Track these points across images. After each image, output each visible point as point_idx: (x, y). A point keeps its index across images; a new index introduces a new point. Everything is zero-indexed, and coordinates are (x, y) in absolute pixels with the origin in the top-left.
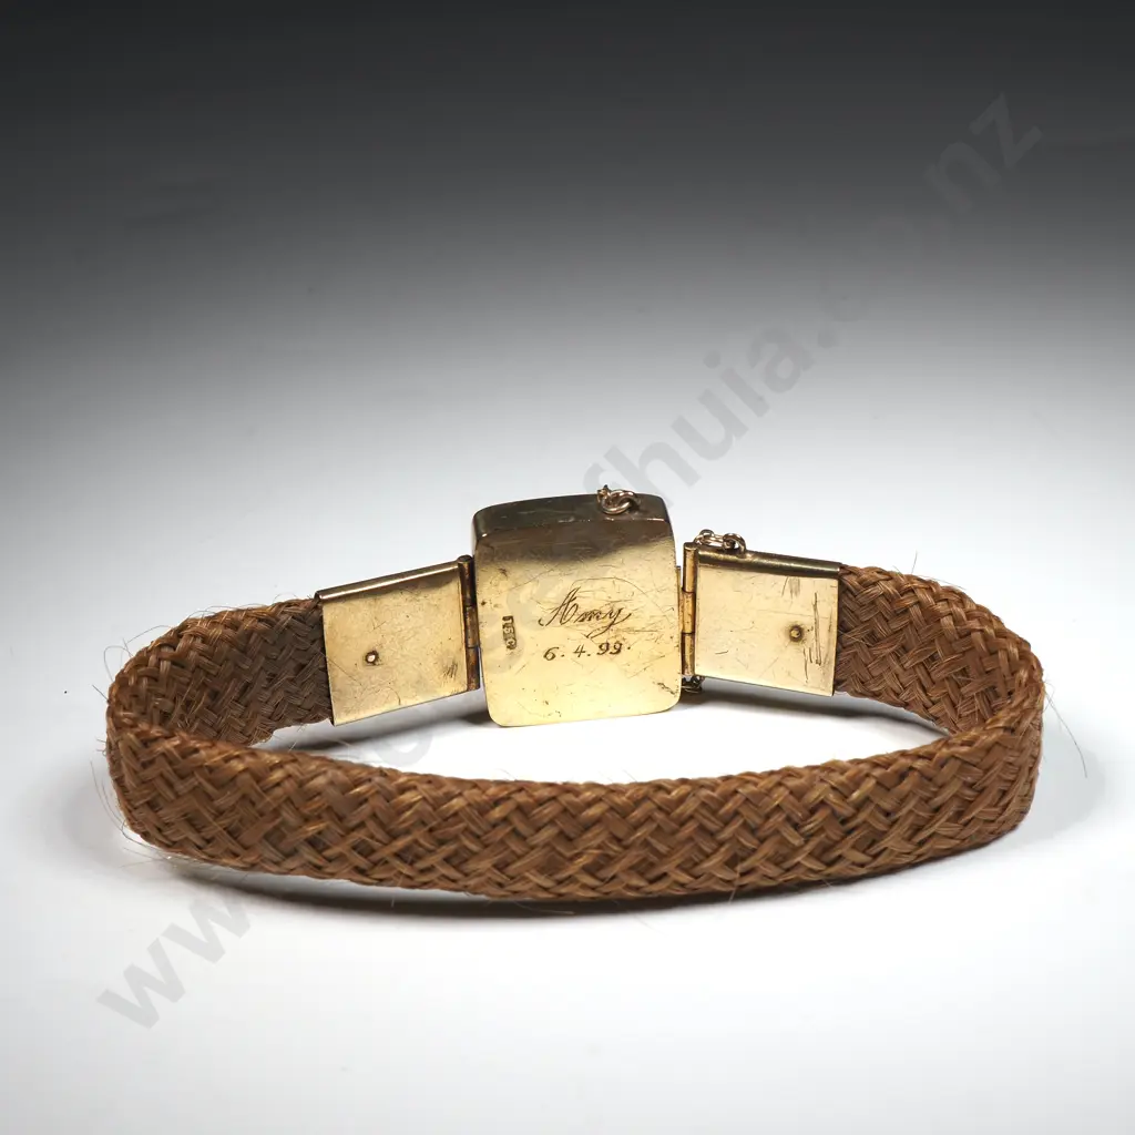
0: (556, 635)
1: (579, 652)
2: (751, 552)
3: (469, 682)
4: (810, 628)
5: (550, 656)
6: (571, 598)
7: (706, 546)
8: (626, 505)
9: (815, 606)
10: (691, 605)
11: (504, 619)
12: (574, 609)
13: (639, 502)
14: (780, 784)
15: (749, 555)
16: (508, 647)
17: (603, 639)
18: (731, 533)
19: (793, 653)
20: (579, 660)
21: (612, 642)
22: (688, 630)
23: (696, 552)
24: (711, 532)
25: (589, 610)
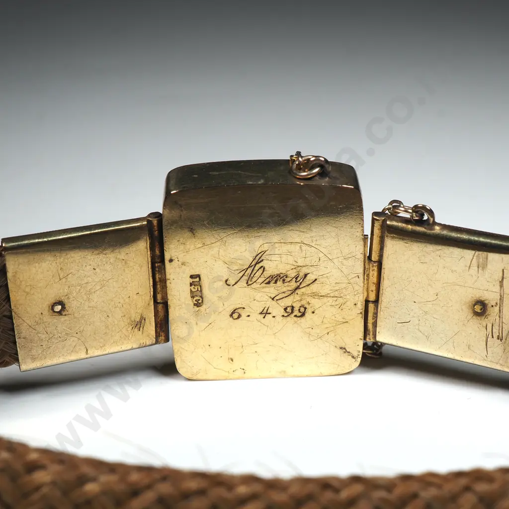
0: (241, 295)
1: (265, 313)
2: (439, 224)
3: (157, 335)
4: (494, 304)
5: (235, 316)
6: (258, 260)
7: (394, 216)
8: (317, 170)
9: (501, 282)
10: (376, 274)
11: (192, 277)
12: (261, 271)
13: (330, 168)
14: (467, 489)
15: (437, 228)
16: (195, 305)
17: (288, 302)
18: (420, 203)
19: (475, 329)
20: (263, 321)
21: (297, 306)
22: (372, 297)
23: (384, 221)
24: (400, 202)
25: (276, 272)
